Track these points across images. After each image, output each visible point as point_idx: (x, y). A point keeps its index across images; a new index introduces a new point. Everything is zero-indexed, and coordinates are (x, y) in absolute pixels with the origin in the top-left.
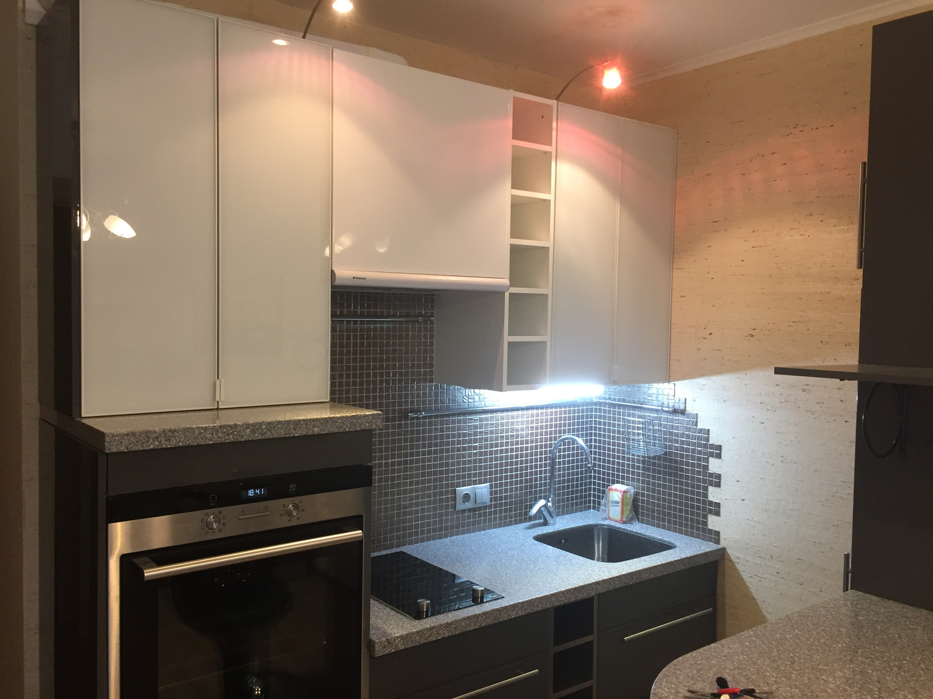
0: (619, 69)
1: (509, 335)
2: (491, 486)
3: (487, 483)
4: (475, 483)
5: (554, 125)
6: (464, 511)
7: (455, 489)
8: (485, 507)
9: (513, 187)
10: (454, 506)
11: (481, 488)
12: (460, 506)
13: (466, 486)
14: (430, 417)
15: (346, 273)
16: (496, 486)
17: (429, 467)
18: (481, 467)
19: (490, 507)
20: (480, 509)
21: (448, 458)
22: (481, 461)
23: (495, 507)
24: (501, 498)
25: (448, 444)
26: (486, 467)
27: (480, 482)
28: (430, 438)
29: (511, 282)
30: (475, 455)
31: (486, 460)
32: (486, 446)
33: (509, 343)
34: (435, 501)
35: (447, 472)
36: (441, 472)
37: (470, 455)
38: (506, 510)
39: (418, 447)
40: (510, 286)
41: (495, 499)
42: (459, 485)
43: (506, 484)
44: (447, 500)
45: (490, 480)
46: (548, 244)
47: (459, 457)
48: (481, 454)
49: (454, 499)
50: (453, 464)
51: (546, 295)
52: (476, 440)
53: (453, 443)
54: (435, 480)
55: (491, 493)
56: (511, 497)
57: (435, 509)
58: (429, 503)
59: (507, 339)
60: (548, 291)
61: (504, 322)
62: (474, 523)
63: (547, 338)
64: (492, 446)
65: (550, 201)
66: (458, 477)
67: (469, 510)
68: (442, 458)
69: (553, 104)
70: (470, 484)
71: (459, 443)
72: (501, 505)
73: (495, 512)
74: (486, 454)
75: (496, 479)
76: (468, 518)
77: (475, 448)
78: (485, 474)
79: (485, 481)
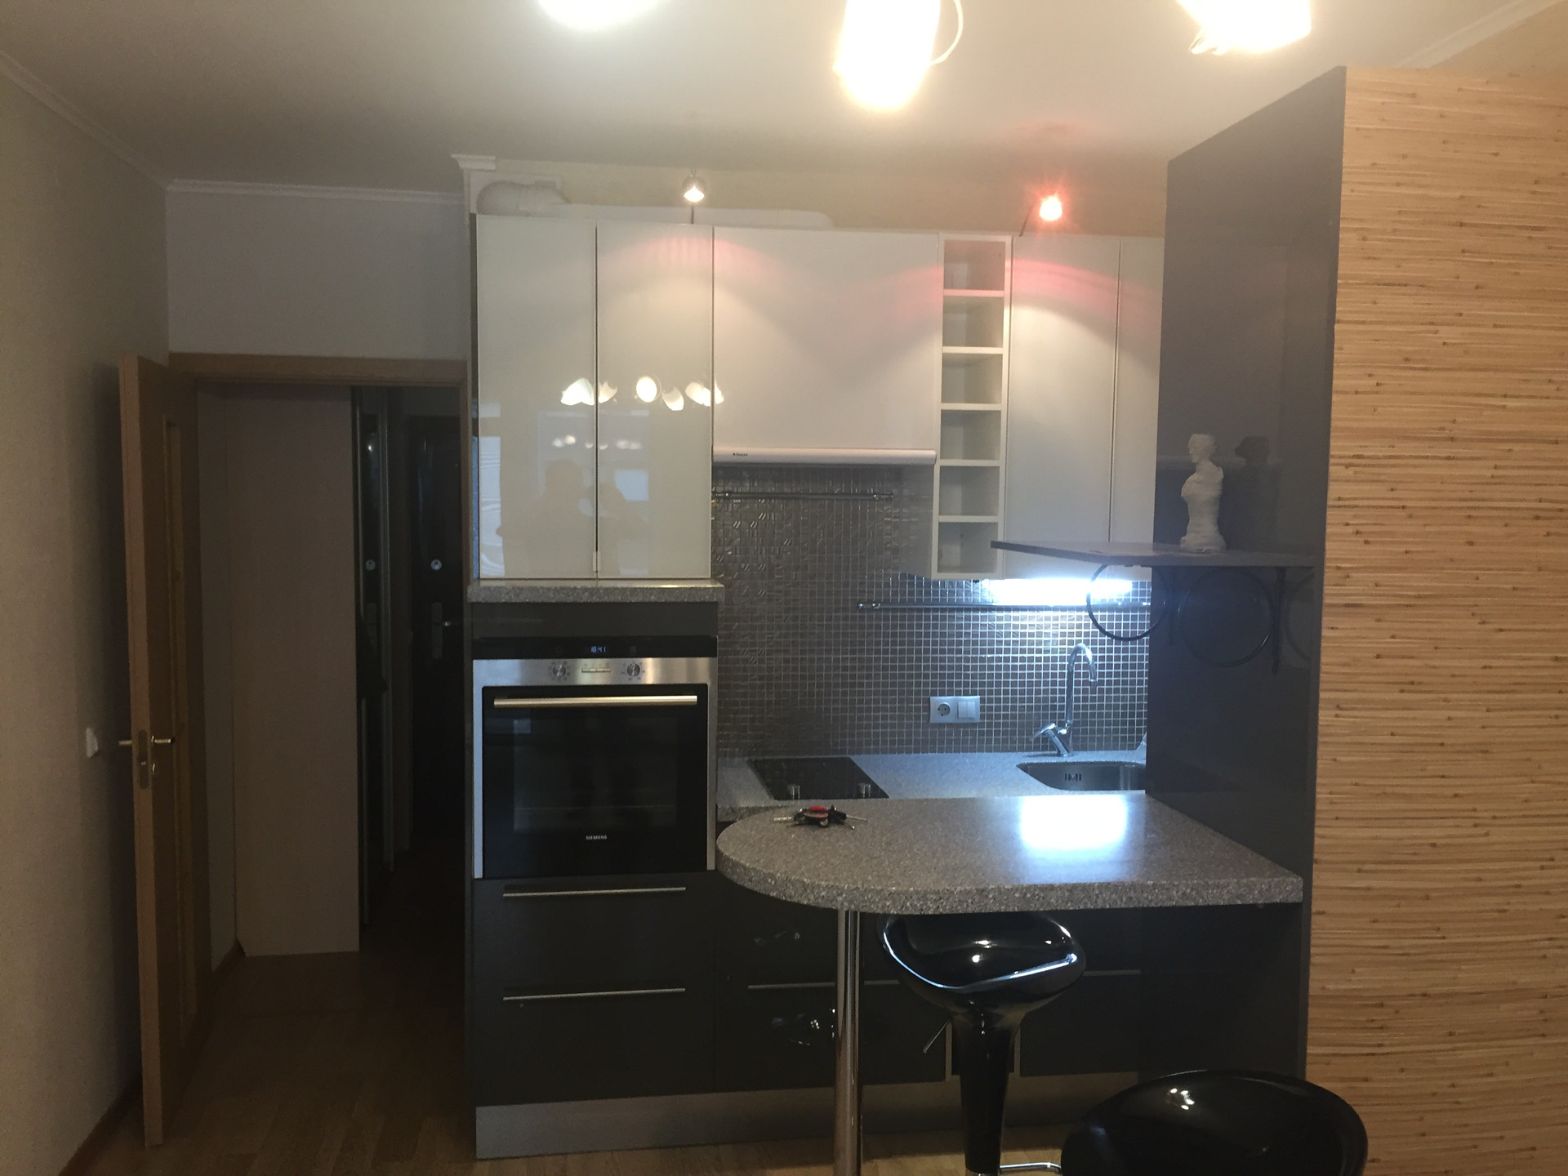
0: (1061, 198)
1: (940, 513)
2: (982, 701)
3: (976, 695)
4: (958, 693)
5: (1008, 264)
6: (941, 725)
7: (929, 699)
8: (974, 725)
9: (945, 344)
10: (928, 717)
11: (967, 701)
12: (935, 718)
13: (944, 695)
14: (887, 610)
15: (726, 449)
16: (990, 701)
17: (894, 668)
18: (967, 676)
19: (981, 725)
20: (966, 725)
21: (918, 660)
22: (967, 668)
23: (989, 725)
24: (998, 717)
25: (919, 643)
26: (974, 676)
27: (966, 694)
28: (894, 635)
29: (944, 453)
30: (959, 660)
31: (974, 668)
32: (975, 651)
33: (940, 524)
34: (901, 709)
35: (918, 676)
36: (910, 676)
37: (951, 660)
38: (1005, 733)
39: (878, 643)
40: (942, 458)
41: (989, 717)
42: (934, 694)
43: (1006, 700)
44: (918, 709)
45: (982, 693)
46: (1000, 406)
47: (934, 660)
48: (967, 660)
49: (928, 709)
50: (926, 668)
51: (997, 468)
52: (959, 643)
53: (927, 643)
54: (901, 685)
55: (982, 709)
56: (1014, 717)
57: (901, 718)
58: (893, 709)
59: (937, 519)
60: (999, 462)
61: (932, 500)
62: (957, 742)
63: (998, 518)
64: (983, 651)
65: (1001, 356)
66: (934, 684)
67: (950, 725)
68: (910, 660)
69: (1006, 239)
70: (950, 694)
71: (935, 643)
72: (998, 725)
73: (989, 733)
74: (975, 660)
75: (990, 692)
76: (950, 734)
77: (959, 651)
78: (974, 685)
79: (974, 693)
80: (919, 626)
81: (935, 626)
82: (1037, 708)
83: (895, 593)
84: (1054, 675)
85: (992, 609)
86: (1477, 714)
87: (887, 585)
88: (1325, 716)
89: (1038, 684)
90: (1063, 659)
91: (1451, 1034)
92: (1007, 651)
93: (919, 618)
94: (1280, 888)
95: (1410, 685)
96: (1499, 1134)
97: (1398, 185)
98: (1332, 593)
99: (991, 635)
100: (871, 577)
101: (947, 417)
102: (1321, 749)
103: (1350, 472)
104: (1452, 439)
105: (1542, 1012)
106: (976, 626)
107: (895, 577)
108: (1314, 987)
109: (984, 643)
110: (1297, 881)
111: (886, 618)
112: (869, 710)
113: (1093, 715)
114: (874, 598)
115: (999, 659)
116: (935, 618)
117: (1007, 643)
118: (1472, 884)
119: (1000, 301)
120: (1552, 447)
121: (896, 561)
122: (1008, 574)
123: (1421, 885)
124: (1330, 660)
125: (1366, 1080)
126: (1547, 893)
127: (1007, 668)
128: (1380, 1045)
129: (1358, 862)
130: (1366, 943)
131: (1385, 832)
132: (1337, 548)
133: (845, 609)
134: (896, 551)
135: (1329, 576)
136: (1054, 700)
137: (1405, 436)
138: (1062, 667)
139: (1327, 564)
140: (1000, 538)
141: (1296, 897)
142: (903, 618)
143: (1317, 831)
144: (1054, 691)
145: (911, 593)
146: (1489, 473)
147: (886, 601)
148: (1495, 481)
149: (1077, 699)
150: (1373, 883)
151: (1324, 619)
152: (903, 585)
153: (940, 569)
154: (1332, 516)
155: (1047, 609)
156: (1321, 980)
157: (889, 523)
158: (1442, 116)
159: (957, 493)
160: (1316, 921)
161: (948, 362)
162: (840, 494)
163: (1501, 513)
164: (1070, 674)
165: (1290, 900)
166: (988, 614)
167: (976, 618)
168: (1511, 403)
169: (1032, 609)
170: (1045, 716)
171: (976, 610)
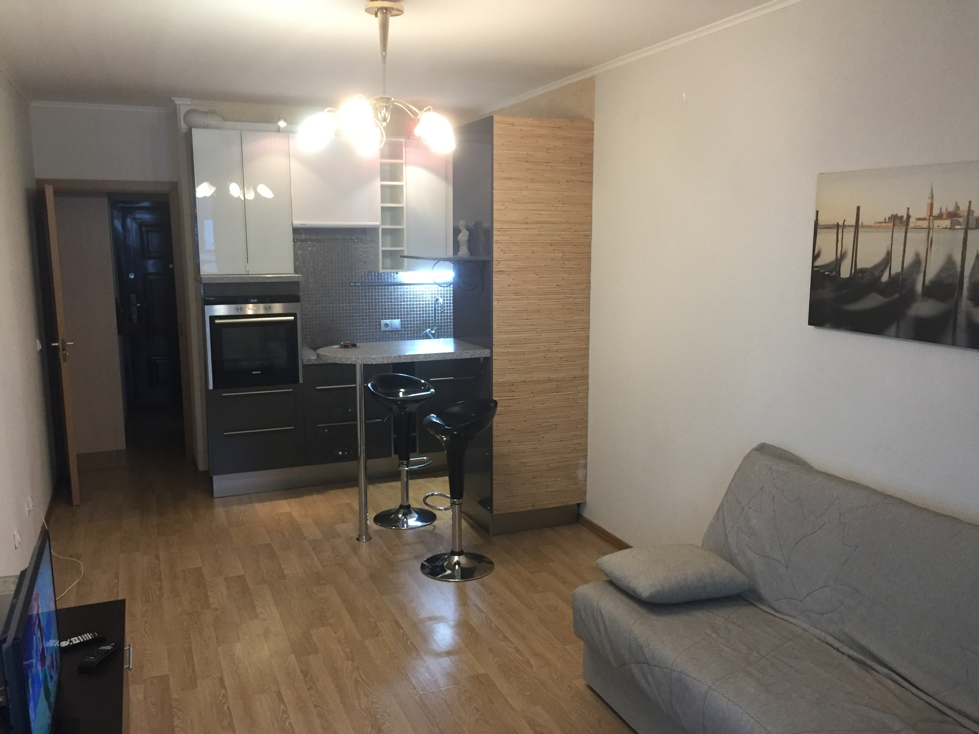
1: (382, 246)
2: (401, 321)
4: (392, 319)
5: (404, 150)
6: (386, 331)
7: (380, 321)
8: (399, 331)
9: (381, 180)
10: (380, 328)
11: (395, 321)
12: (383, 328)
13: (386, 319)
14: (362, 286)
15: (297, 222)
16: (404, 321)
17: (366, 309)
18: (395, 312)
19: (401, 331)
20: (395, 331)
21: (376, 306)
22: (395, 308)
23: (404, 331)
24: (408, 327)
25: (375, 299)
26: (398, 312)
27: (395, 319)
28: (366, 296)
29: (383, 222)
30: (392, 305)
31: (398, 308)
32: (398, 302)
33: (382, 251)
34: (369, 325)
35: (376, 312)
36: (373, 312)
37: (388, 305)
38: (411, 334)
39: (359, 299)
40: (382, 225)
41: (404, 327)
42: (382, 319)
43: (411, 321)
44: (376, 325)
45: (401, 318)
46: (403, 205)
47: (382, 305)
48: (395, 305)
49: (380, 325)
50: (379, 309)
51: (403, 229)
52: (391, 298)
53: (379, 299)
54: (369, 316)
55: (401, 324)
56: (414, 327)
57: (370, 329)
58: (366, 326)
59: (381, 249)
60: (404, 226)
61: (379, 241)
62: (392, 338)
63: (404, 248)
64: (401, 302)
65: (403, 186)
66: (382, 315)
67: (389, 331)
68: (372, 306)
69: (403, 140)
70: (389, 319)
71: (382, 299)
72: (408, 331)
73: (405, 334)
74: (398, 305)
75: (404, 318)
76: (389, 335)
77: (391, 302)
78: (398, 315)
79: (398, 318)
80: (375, 292)
81: (382, 292)
82: (423, 323)
83: (365, 279)
84: (429, 310)
85: (404, 284)
86: (536, 301)
87: (362, 276)
88: (495, 303)
89: (423, 314)
90: (432, 304)
91: (532, 392)
92: (410, 301)
93: (375, 289)
94: (485, 353)
95: (517, 294)
96: (546, 421)
97: (509, 150)
98: (496, 268)
99: (404, 295)
100: (355, 273)
101: (382, 208)
102: (494, 312)
103: (499, 233)
104: (527, 223)
105: (557, 385)
106: (398, 292)
107: (365, 273)
108: (494, 381)
109: (401, 298)
110: (489, 351)
111: (362, 289)
112: (356, 326)
113: (444, 326)
114: (357, 281)
115: (407, 304)
116: (382, 289)
117: (410, 298)
118: (536, 350)
119: (402, 164)
120: (554, 225)
121: (365, 266)
122: (409, 269)
123: (522, 350)
124: (496, 287)
125: (509, 406)
126: (557, 352)
127: (410, 308)
128: (513, 396)
129: (505, 345)
130: (509, 367)
131: (512, 336)
132: (497, 254)
133: (346, 286)
134: (365, 262)
135: (494, 263)
136: (429, 320)
137: (515, 222)
138: (432, 307)
139: (494, 259)
140: (405, 254)
141: (488, 355)
142: (369, 289)
143: (494, 336)
144: (429, 317)
145: (372, 279)
146: (538, 232)
147: (362, 282)
148: (539, 235)
149: (438, 320)
150: (510, 350)
151: (494, 275)
152: (368, 275)
153: (383, 269)
154: (495, 246)
155: (426, 284)
156: (496, 379)
157: (361, 251)
158: (521, 130)
159: (388, 238)
160: (494, 362)
161: (383, 187)
162: (341, 239)
163: (540, 244)
164: (435, 309)
165: (487, 356)
166: (402, 287)
167: (398, 288)
168: (542, 213)
169: (419, 284)
170: (426, 326)
171: (398, 285)
